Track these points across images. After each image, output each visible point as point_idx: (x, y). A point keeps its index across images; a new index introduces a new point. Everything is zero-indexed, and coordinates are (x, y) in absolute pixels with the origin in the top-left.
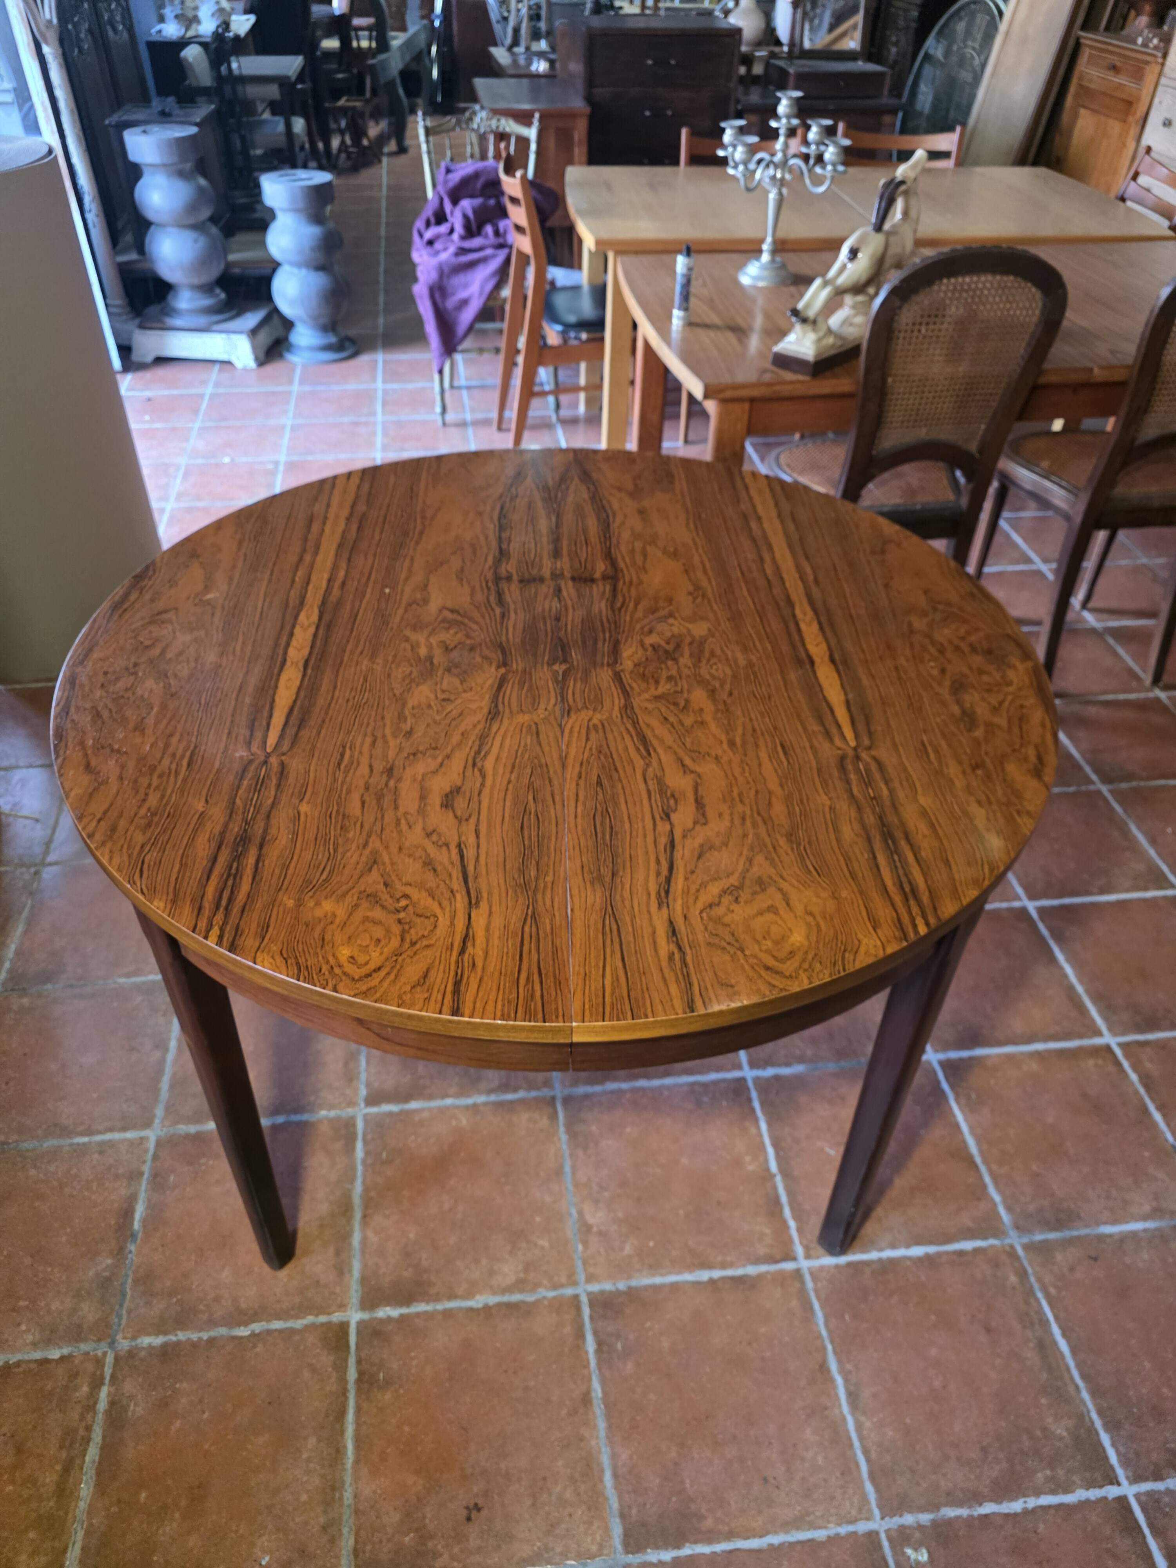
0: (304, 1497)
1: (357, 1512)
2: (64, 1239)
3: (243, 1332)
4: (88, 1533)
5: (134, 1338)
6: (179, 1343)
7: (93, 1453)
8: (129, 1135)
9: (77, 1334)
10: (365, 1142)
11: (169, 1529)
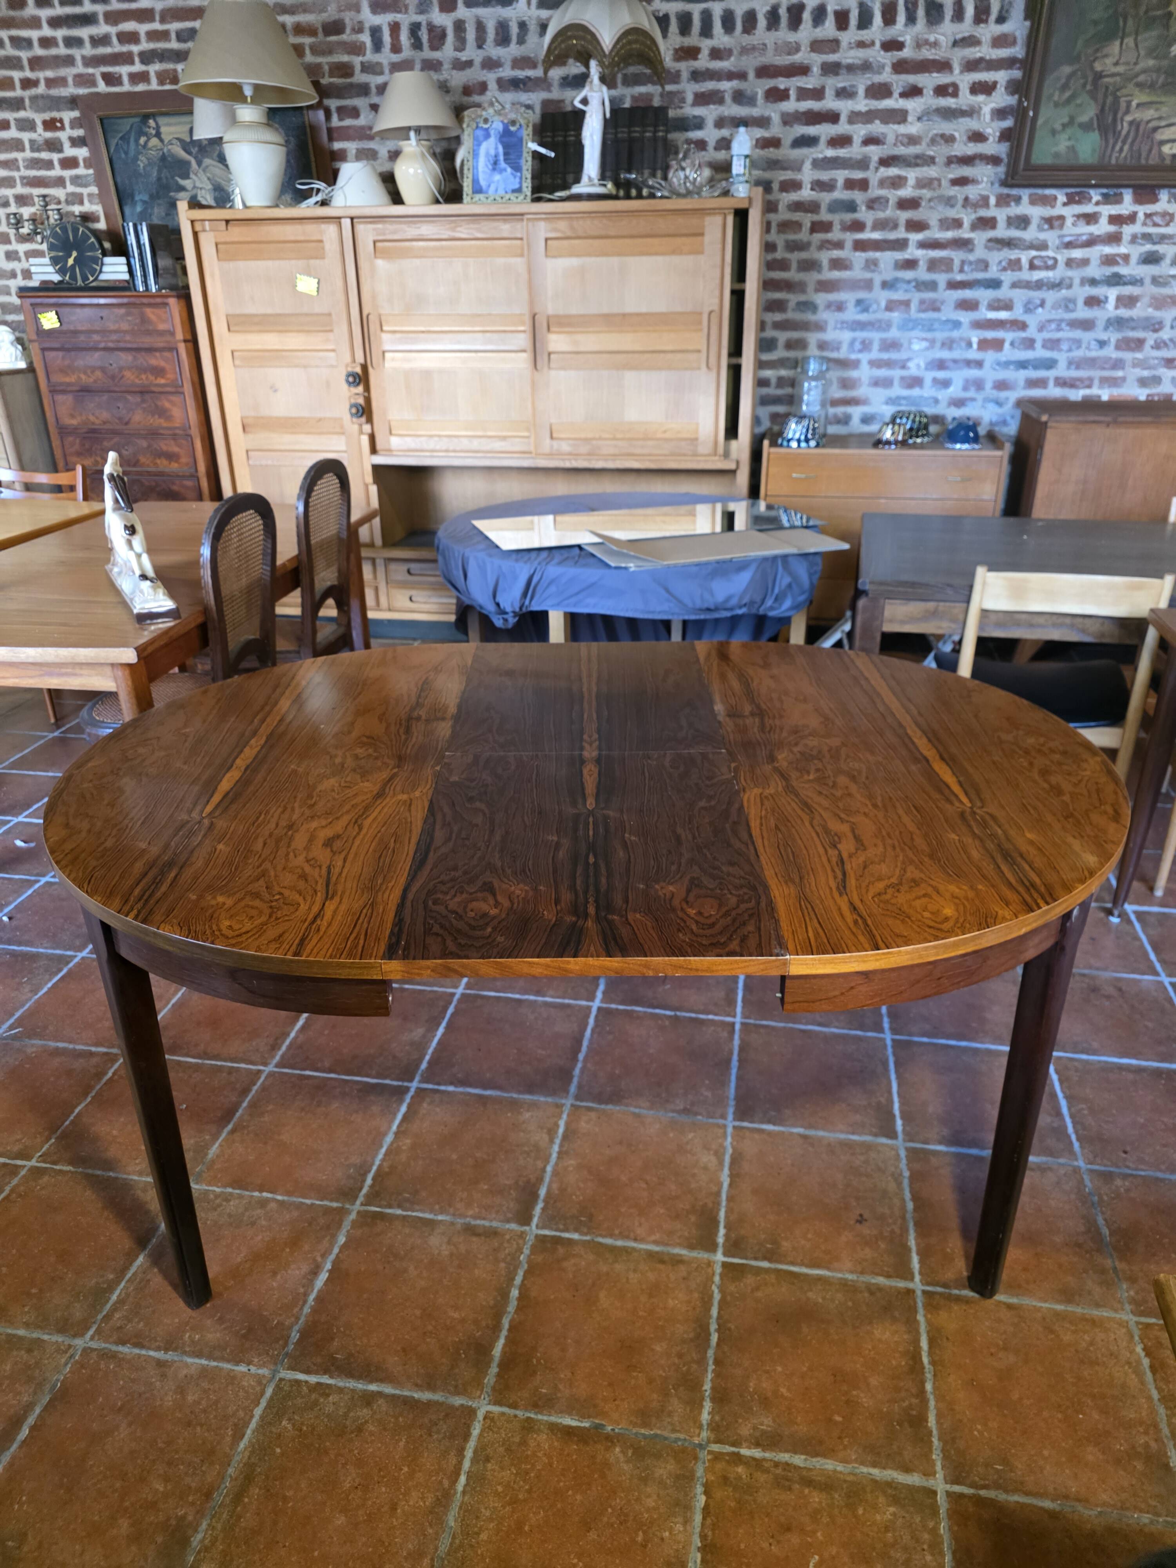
0: (850, 1304)
1: (862, 1273)
2: (579, 1497)
3: (714, 1338)
4: (862, 1463)
5: (701, 1427)
6: (713, 1388)
7: (798, 1460)
8: (476, 1432)
9: (685, 1479)
10: (566, 1230)
11: (865, 1400)
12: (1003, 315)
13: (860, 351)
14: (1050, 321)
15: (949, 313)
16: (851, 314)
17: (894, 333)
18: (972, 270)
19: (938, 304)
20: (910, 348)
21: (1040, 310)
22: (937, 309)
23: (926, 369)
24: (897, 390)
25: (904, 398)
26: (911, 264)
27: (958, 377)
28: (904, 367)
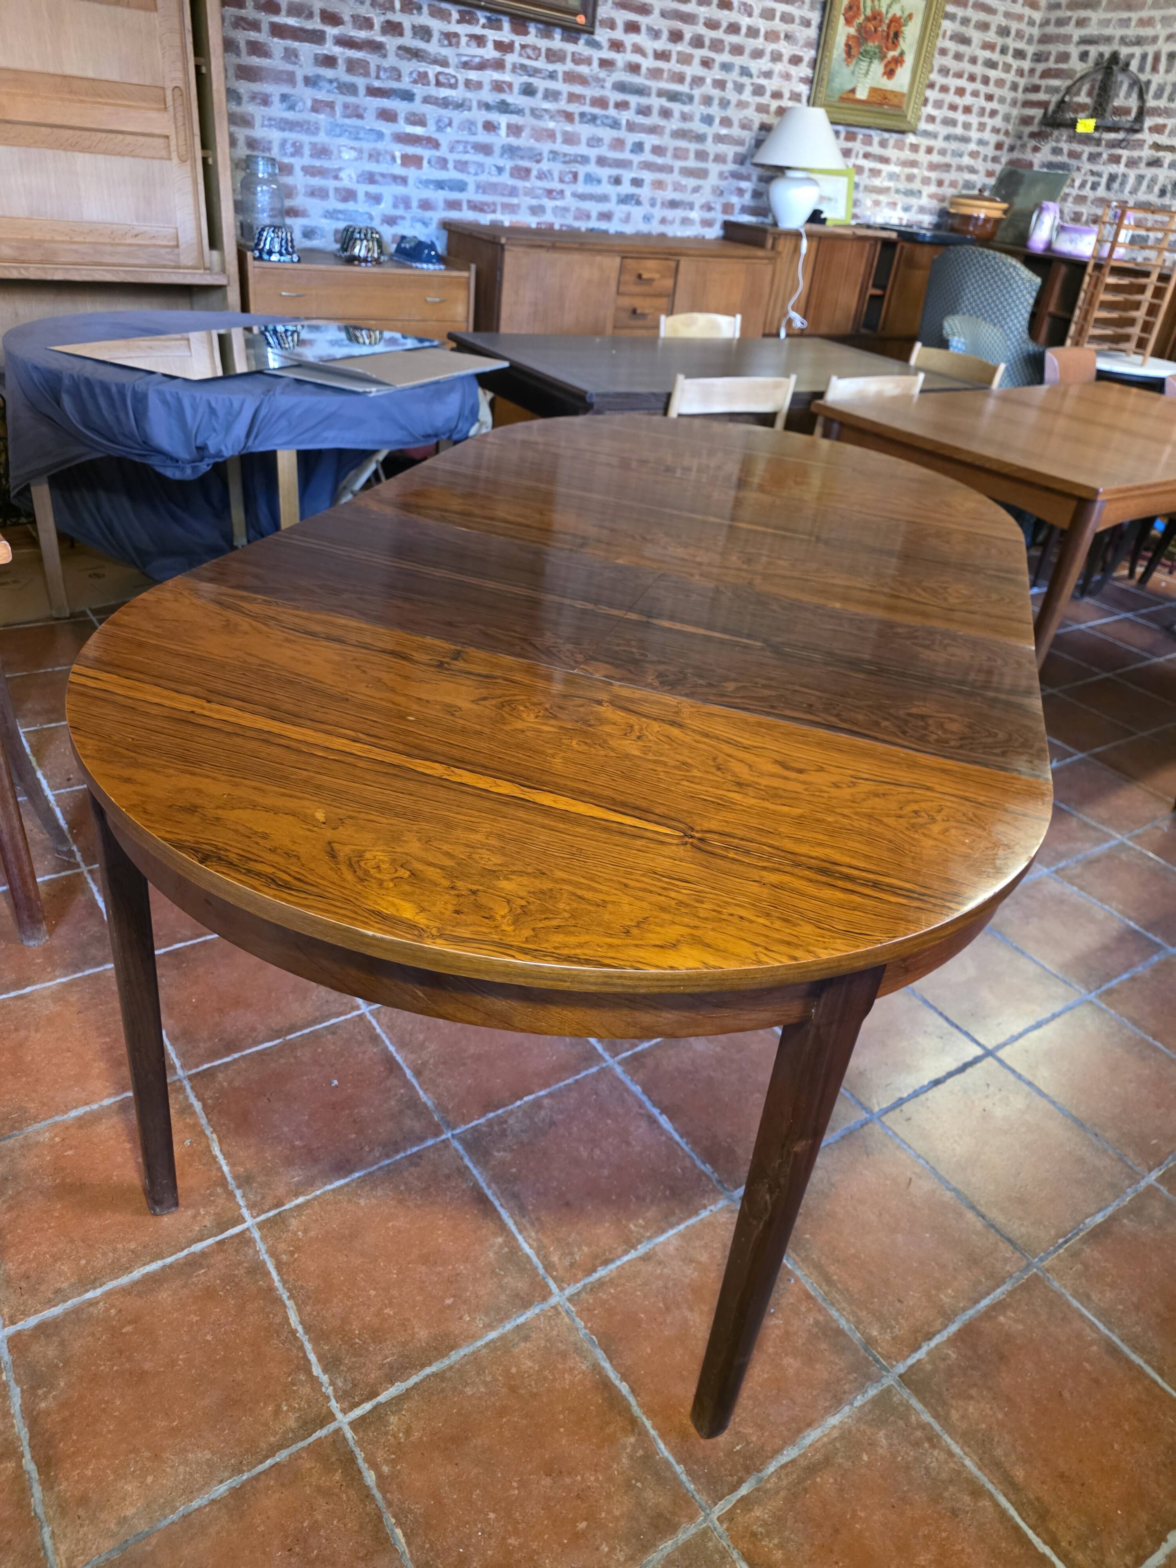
12: (418, 130)
13: (293, 155)
14: (458, 142)
15: (371, 122)
16: (277, 110)
17: (322, 138)
18: (388, 78)
19: (361, 111)
20: (340, 157)
21: (449, 129)
22: (360, 117)
23: (358, 182)
24: (333, 203)
25: (341, 212)
26: (329, 61)
27: (389, 191)
28: (336, 177)
